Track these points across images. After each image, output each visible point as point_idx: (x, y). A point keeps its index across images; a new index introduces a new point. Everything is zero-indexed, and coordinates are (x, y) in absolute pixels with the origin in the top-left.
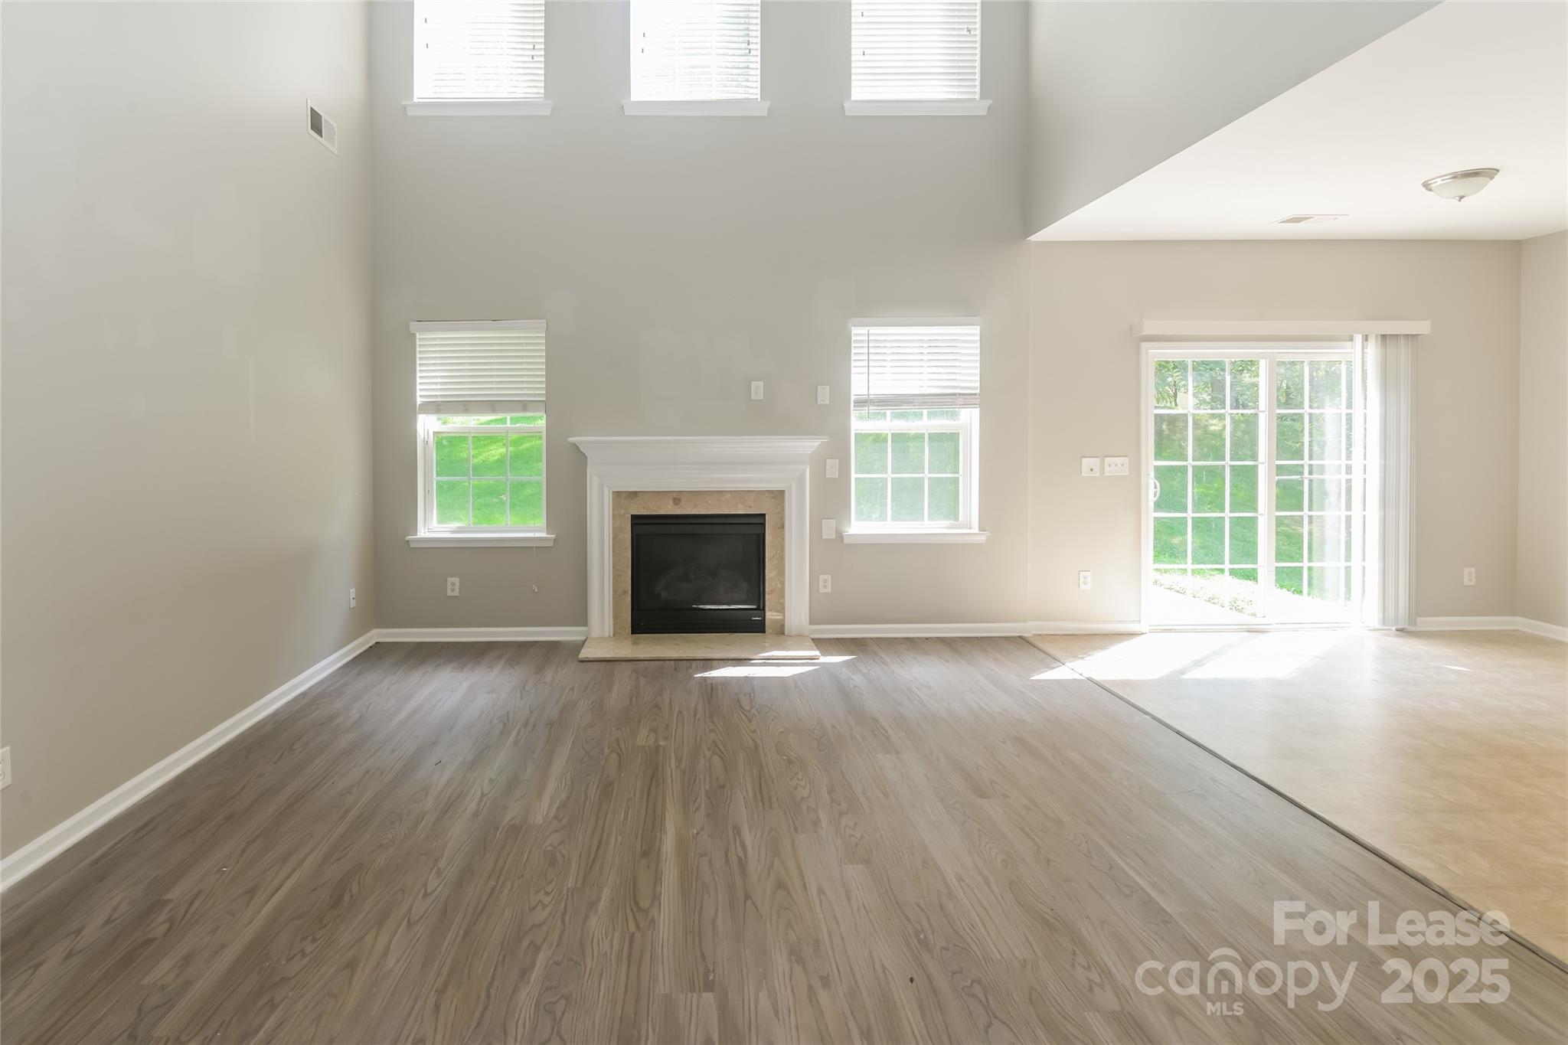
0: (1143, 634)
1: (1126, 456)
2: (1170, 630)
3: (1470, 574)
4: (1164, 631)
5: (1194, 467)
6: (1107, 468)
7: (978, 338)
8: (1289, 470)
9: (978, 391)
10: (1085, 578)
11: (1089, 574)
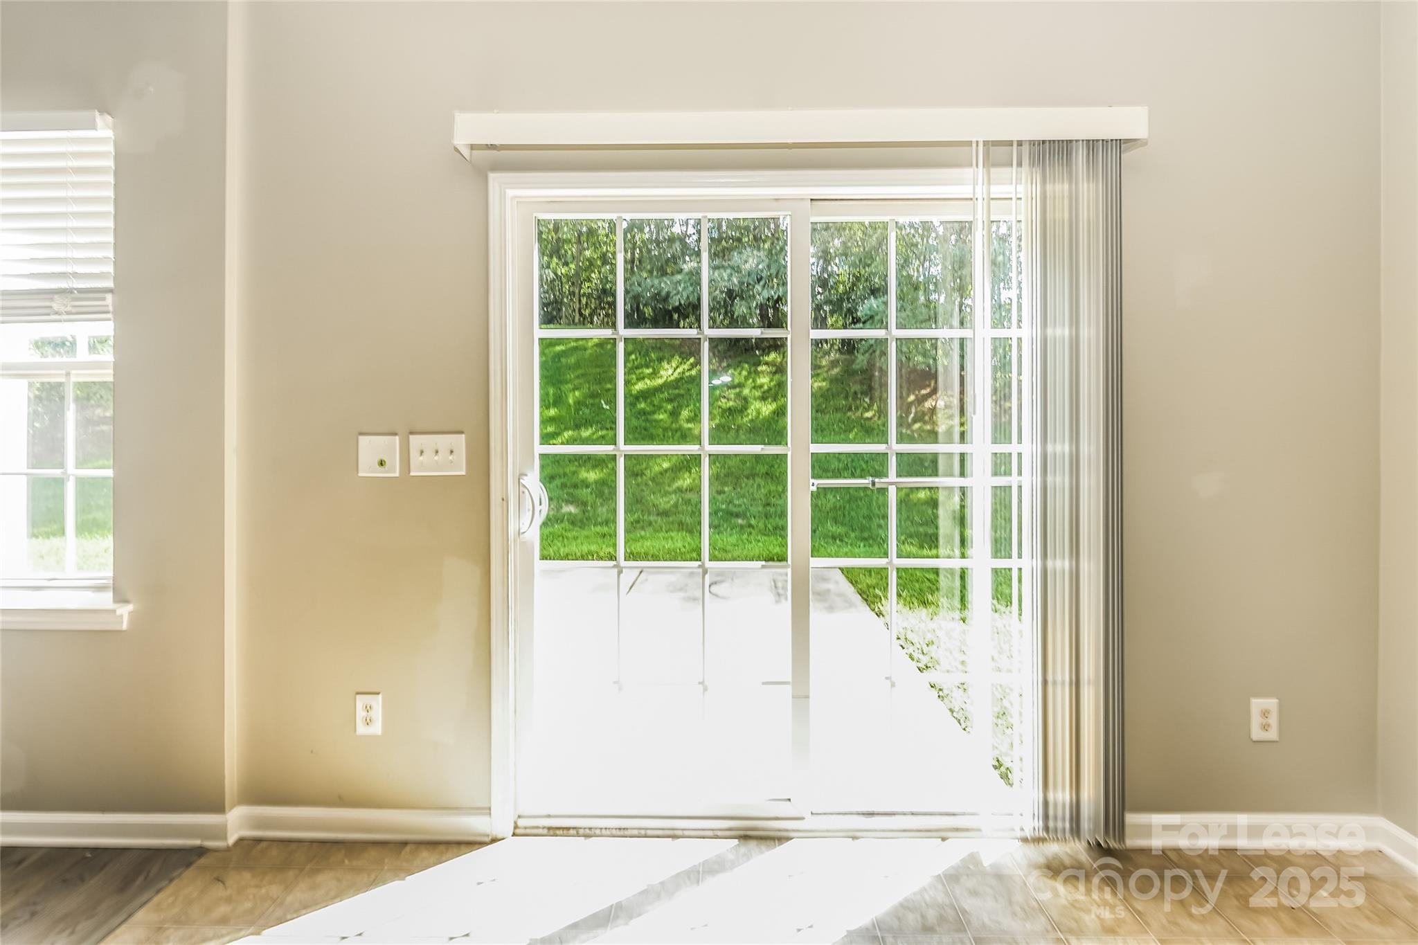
0: (494, 840)
1: (461, 432)
2: (565, 831)
3: (1265, 714)
4: (553, 831)
5: (628, 457)
6: (415, 458)
7: (111, 163)
8: (854, 465)
9: (110, 284)
10: (368, 709)
11: (377, 702)
